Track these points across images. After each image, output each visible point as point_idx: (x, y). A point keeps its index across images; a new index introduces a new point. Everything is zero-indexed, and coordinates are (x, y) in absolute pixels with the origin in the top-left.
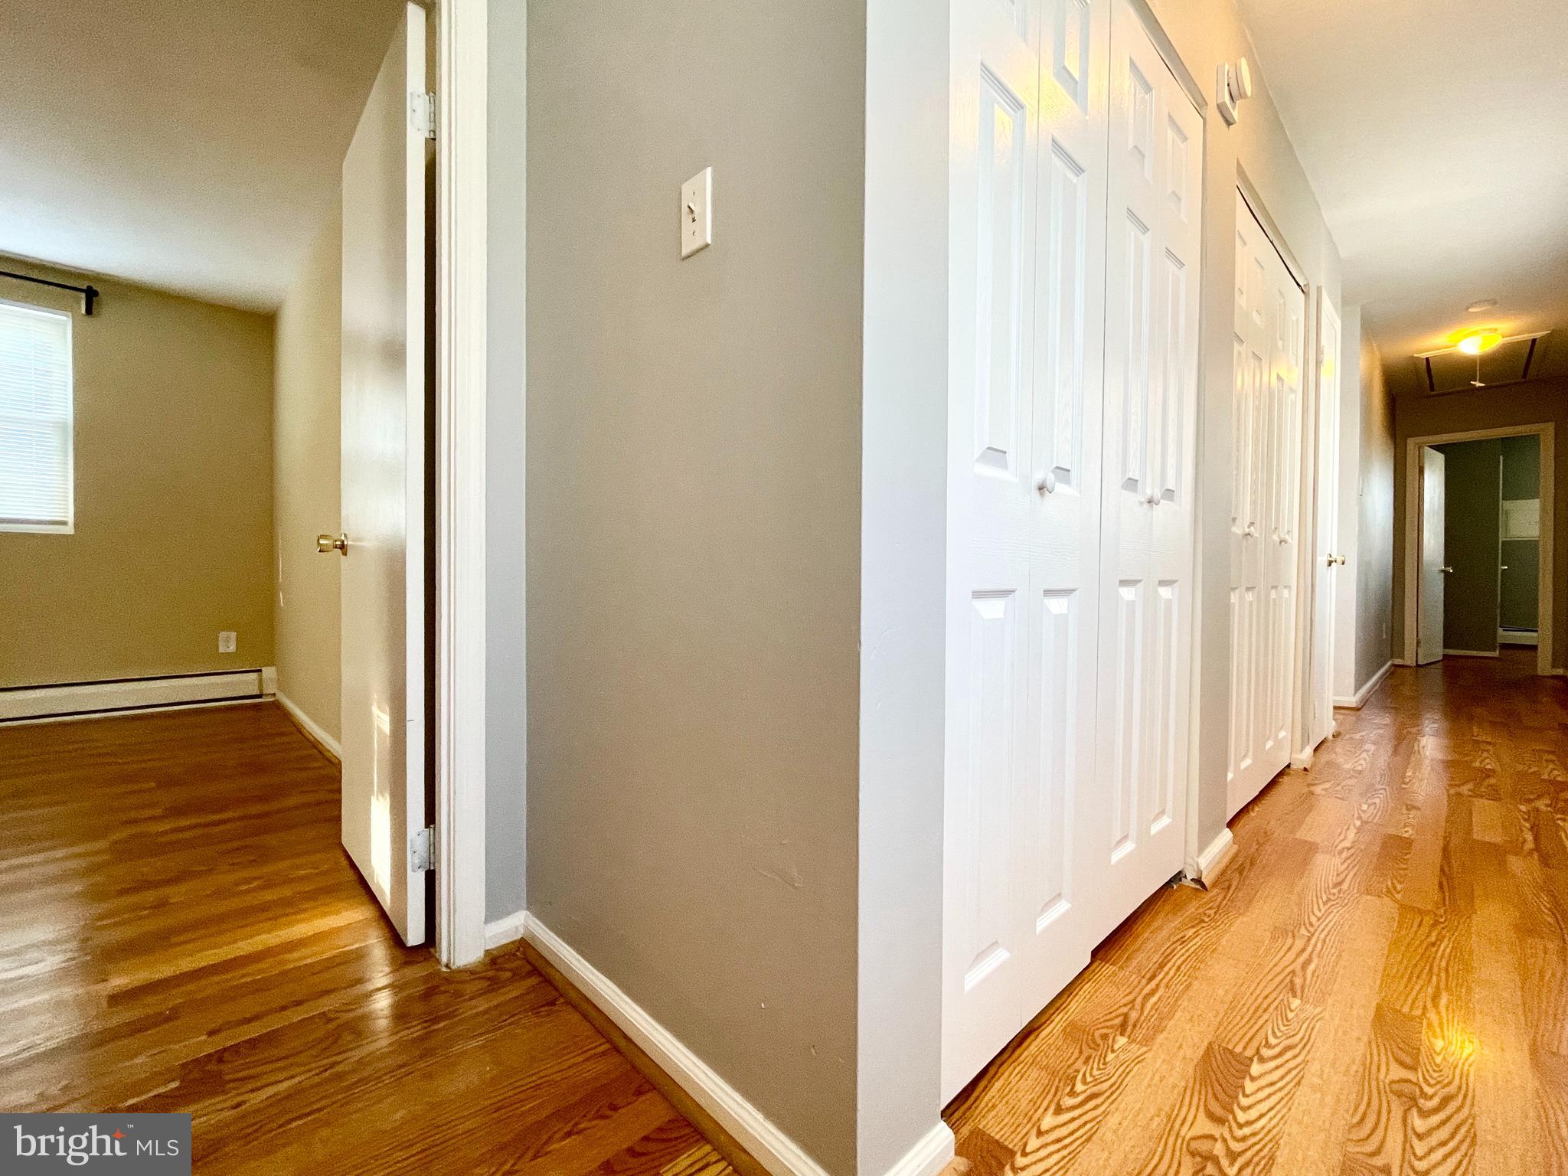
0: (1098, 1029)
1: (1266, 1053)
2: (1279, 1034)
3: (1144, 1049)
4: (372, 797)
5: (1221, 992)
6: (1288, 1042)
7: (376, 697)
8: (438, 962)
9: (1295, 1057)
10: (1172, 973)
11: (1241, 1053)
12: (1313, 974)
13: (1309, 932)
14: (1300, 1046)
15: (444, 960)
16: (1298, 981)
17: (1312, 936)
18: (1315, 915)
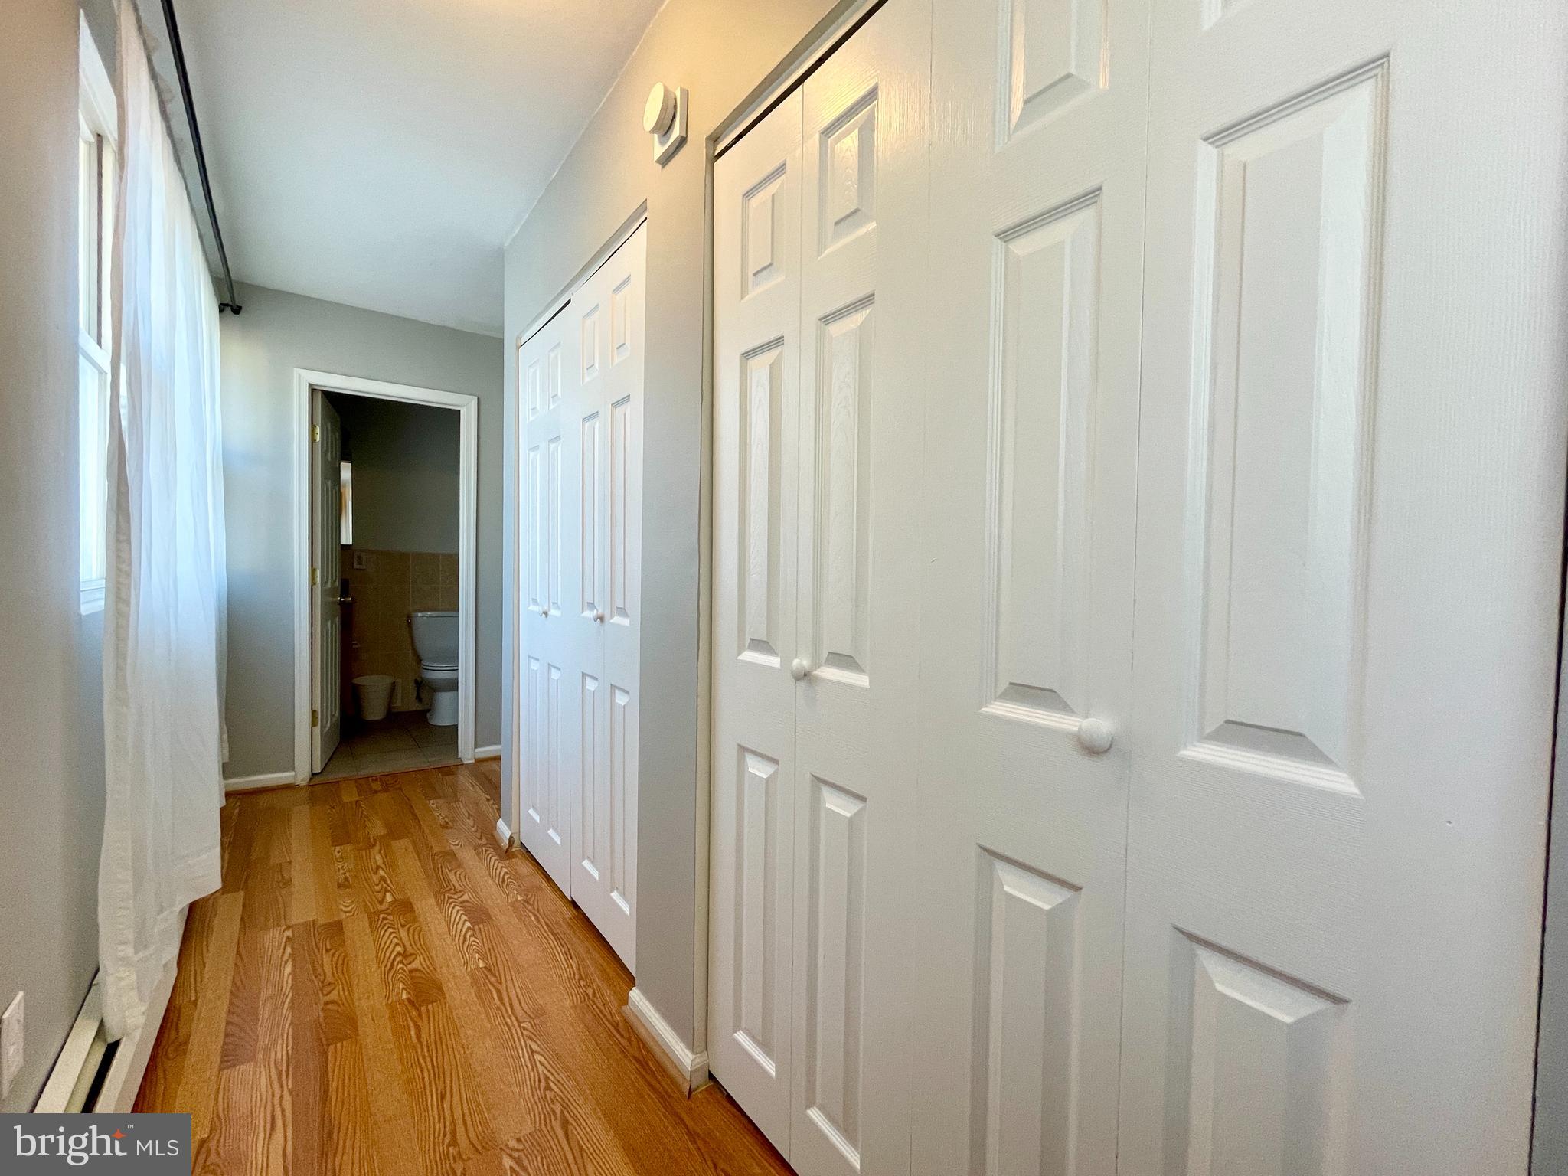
13: (524, 1029)
14: (461, 945)
16: (493, 979)
17: (519, 1026)
18: (538, 1053)
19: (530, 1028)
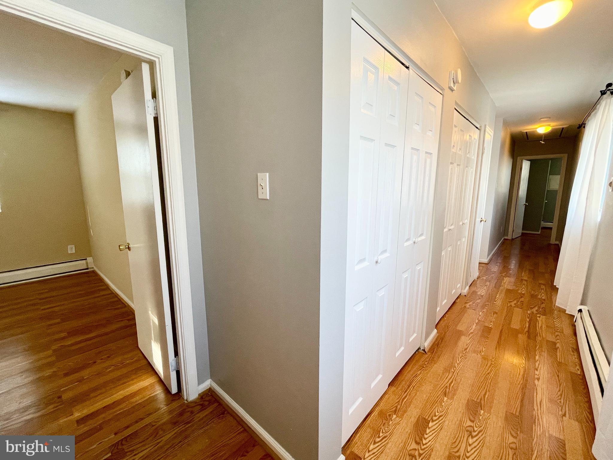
0: (388, 413)
1: (435, 418)
2: (439, 411)
3: (401, 419)
4: (152, 341)
5: (425, 396)
6: (440, 414)
7: (150, 309)
8: (183, 399)
9: (442, 419)
10: (412, 389)
11: (427, 419)
12: (452, 387)
13: (454, 370)
14: (444, 415)
15: (185, 398)
16: (448, 390)
17: (455, 371)
18: (457, 363)
19: (452, 369)
